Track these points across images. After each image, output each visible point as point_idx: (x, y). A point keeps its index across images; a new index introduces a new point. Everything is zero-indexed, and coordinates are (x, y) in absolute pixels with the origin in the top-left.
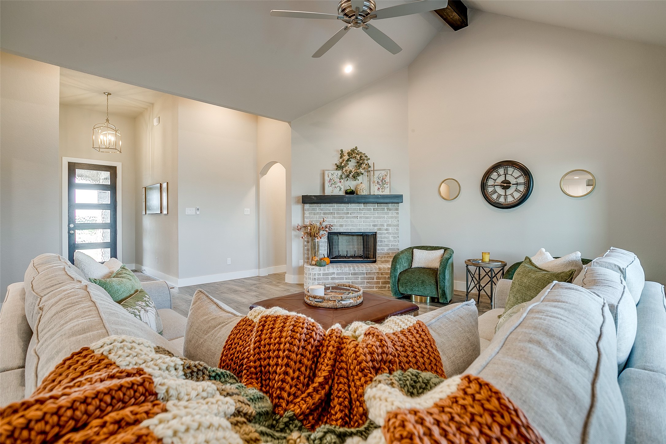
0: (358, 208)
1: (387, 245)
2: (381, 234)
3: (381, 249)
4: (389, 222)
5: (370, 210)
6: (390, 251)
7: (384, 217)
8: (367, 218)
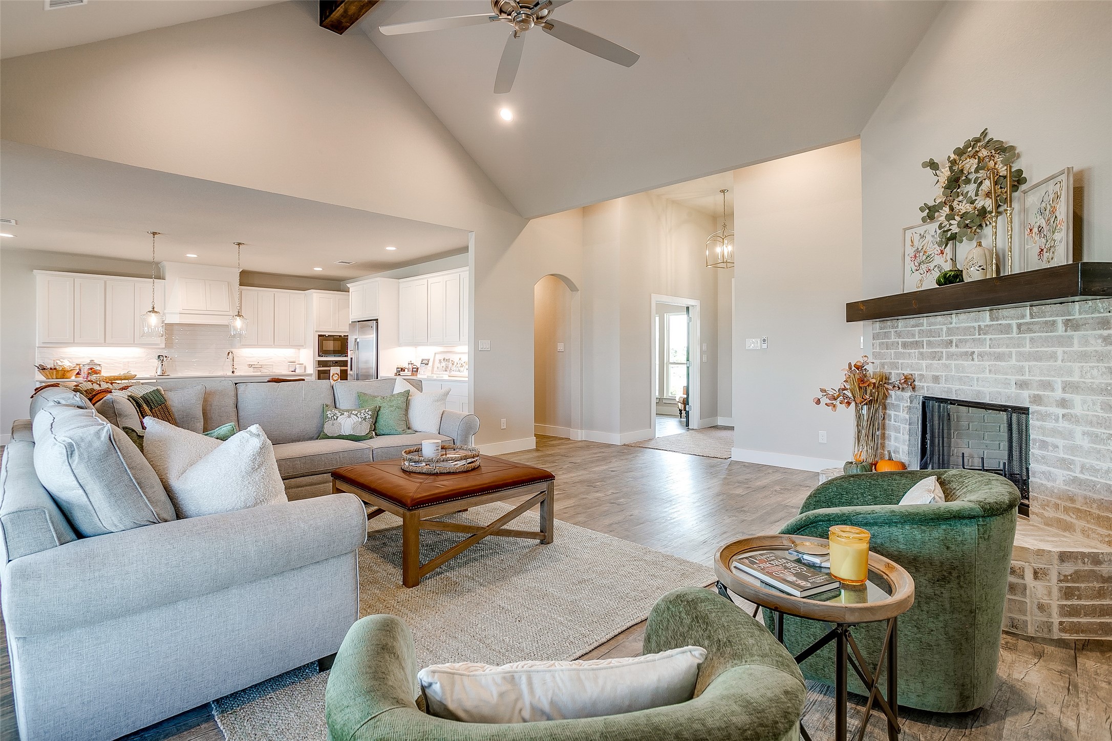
0: (976, 325)
1: (1065, 464)
2: (1043, 417)
3: (1043, 473)
4: (1070, 372)
5: (1007, 329)
6: (1073, 489)
7: (1053, 356)
8: (999, 357)
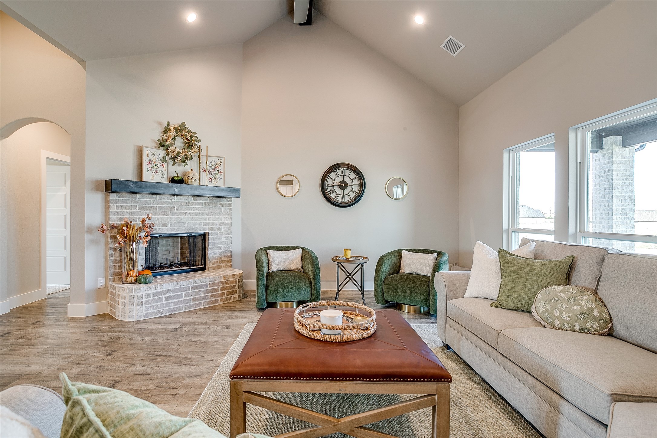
0: (187, 201)
1: (219, 248)
2: (213, 234)
3: (213, 253)
4: (221, 219)
5: (200, 204)
6: (222, 255)
7: (216, 214)
8: (197, 214)
